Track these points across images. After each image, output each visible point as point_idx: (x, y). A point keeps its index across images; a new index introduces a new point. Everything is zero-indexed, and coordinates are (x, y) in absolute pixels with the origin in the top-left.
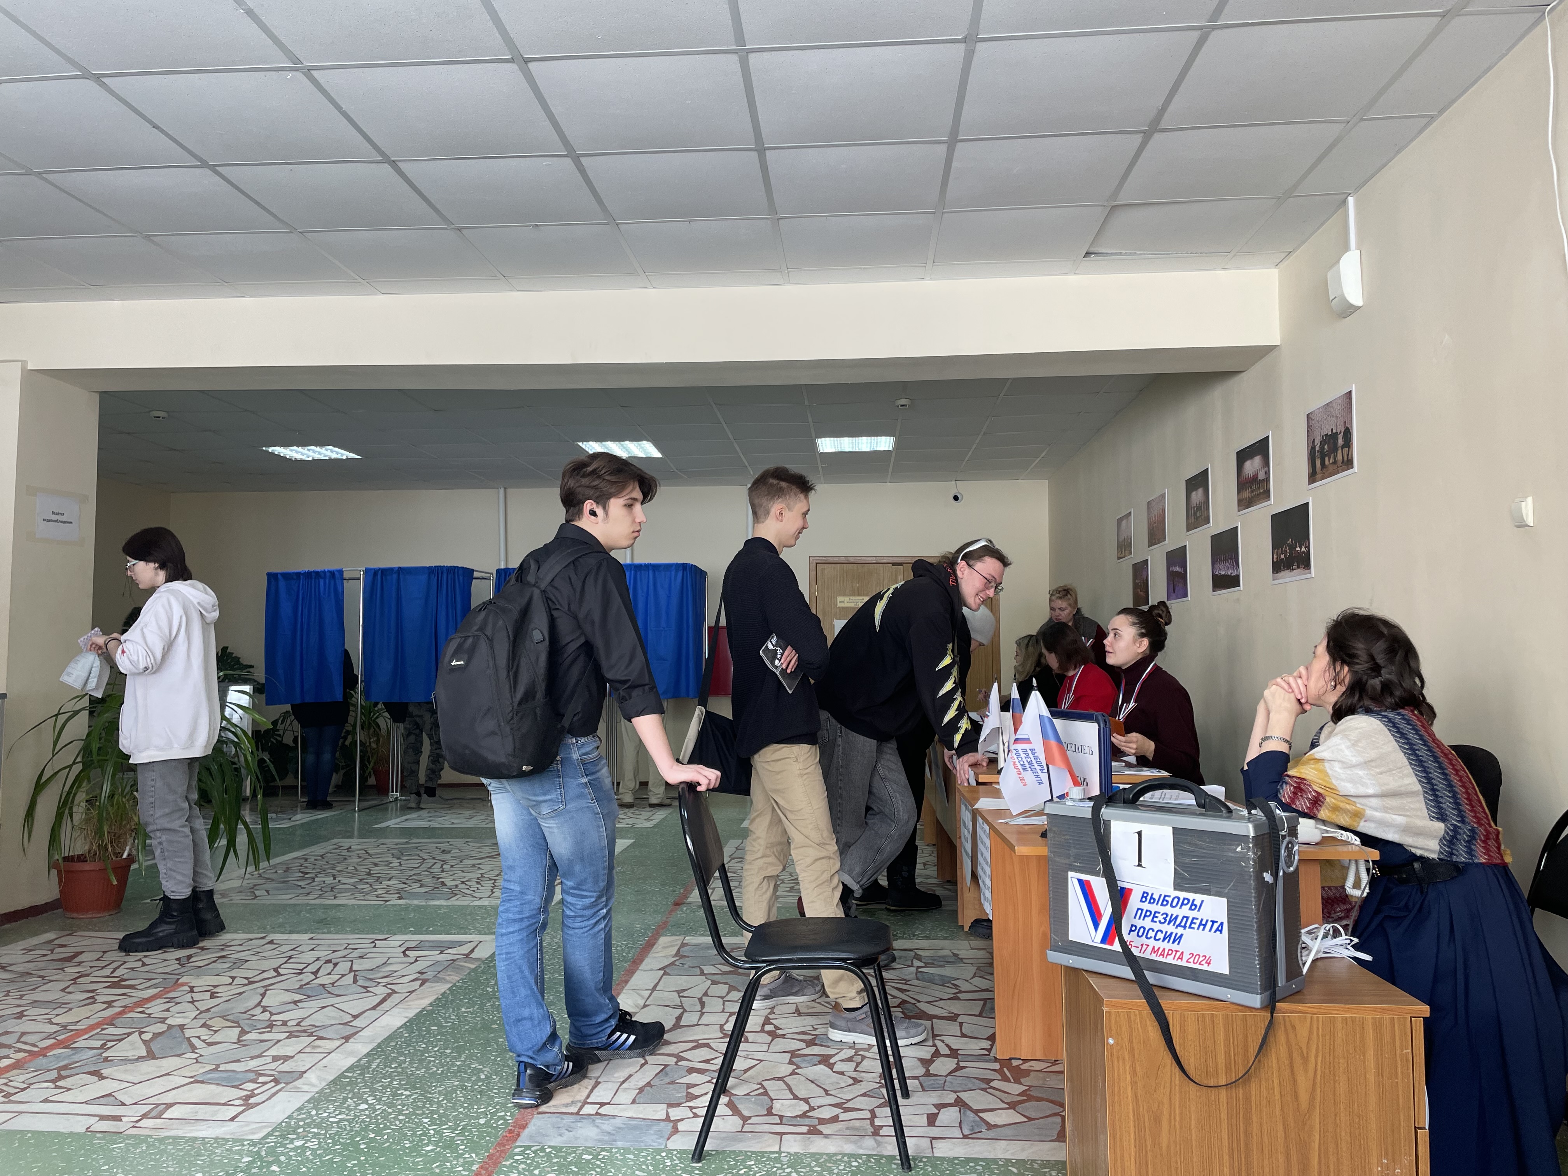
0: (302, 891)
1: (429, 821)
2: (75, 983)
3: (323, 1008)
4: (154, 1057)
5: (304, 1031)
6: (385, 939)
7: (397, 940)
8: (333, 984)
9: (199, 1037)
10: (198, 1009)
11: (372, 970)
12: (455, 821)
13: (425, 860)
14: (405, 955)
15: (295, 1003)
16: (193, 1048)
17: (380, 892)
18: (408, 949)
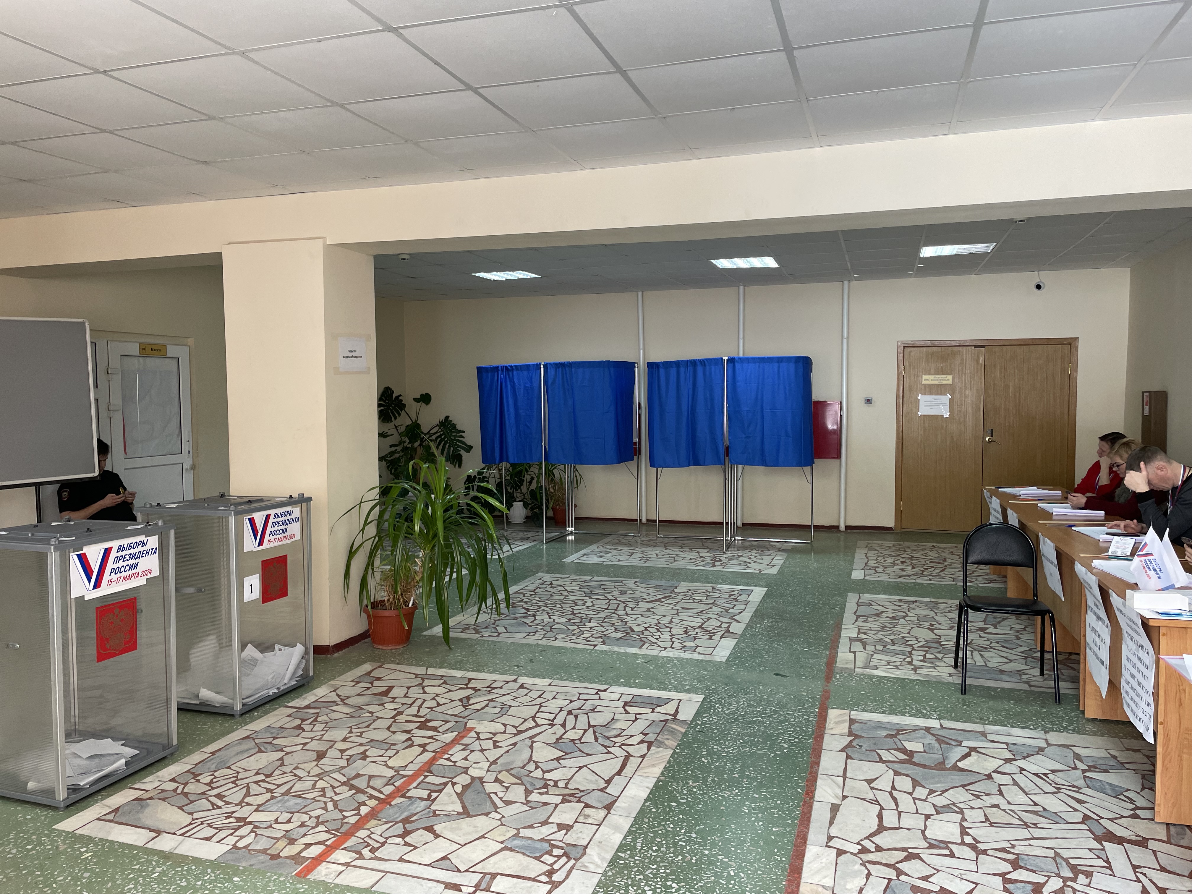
0: (529, 629)
1: (601, 557)
2: (395, 722)
3: (581, 768)
4: (469, 816)
5: (573, 795)
6: (605, 691)
7: (615, 692)
8: (580, 739)
9: (496, 793)
10: (488, 761)
11: (605, 726)
12: (621, 558)
13: (610, 600)
14: (627, 712)
15: (558, 759)
16: (496, 807)
17: (587, 635)
18: (626, 704)
